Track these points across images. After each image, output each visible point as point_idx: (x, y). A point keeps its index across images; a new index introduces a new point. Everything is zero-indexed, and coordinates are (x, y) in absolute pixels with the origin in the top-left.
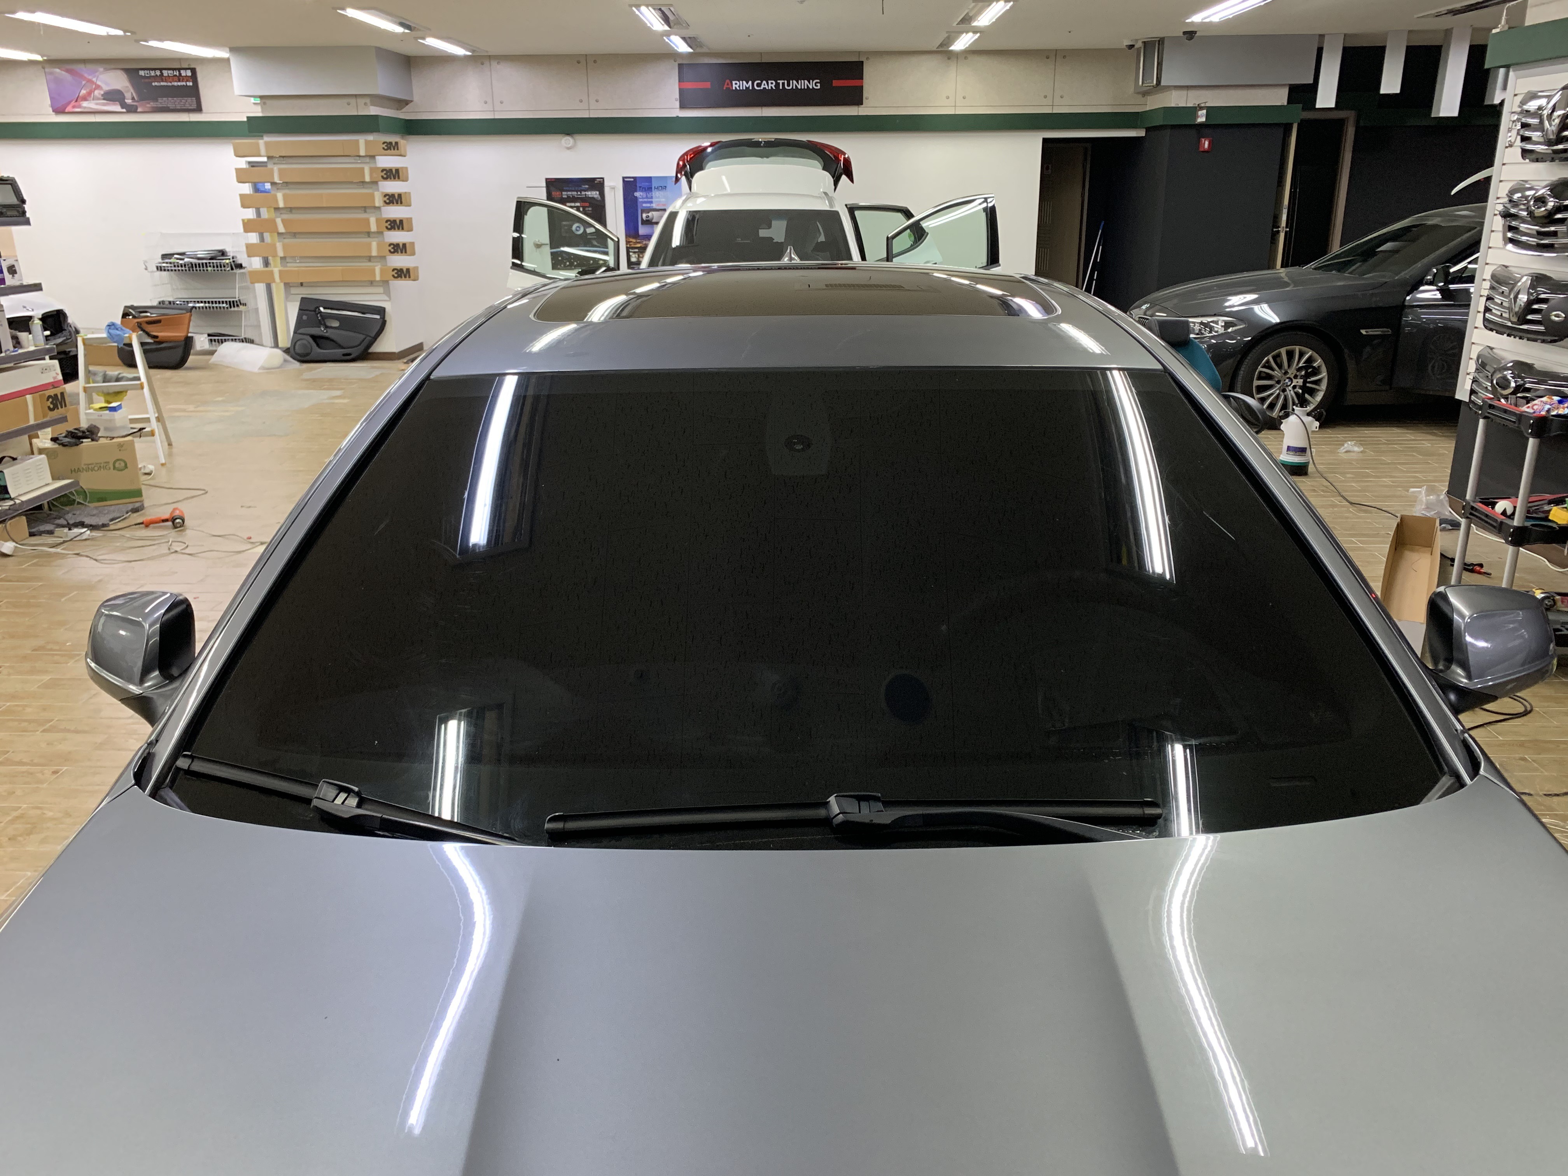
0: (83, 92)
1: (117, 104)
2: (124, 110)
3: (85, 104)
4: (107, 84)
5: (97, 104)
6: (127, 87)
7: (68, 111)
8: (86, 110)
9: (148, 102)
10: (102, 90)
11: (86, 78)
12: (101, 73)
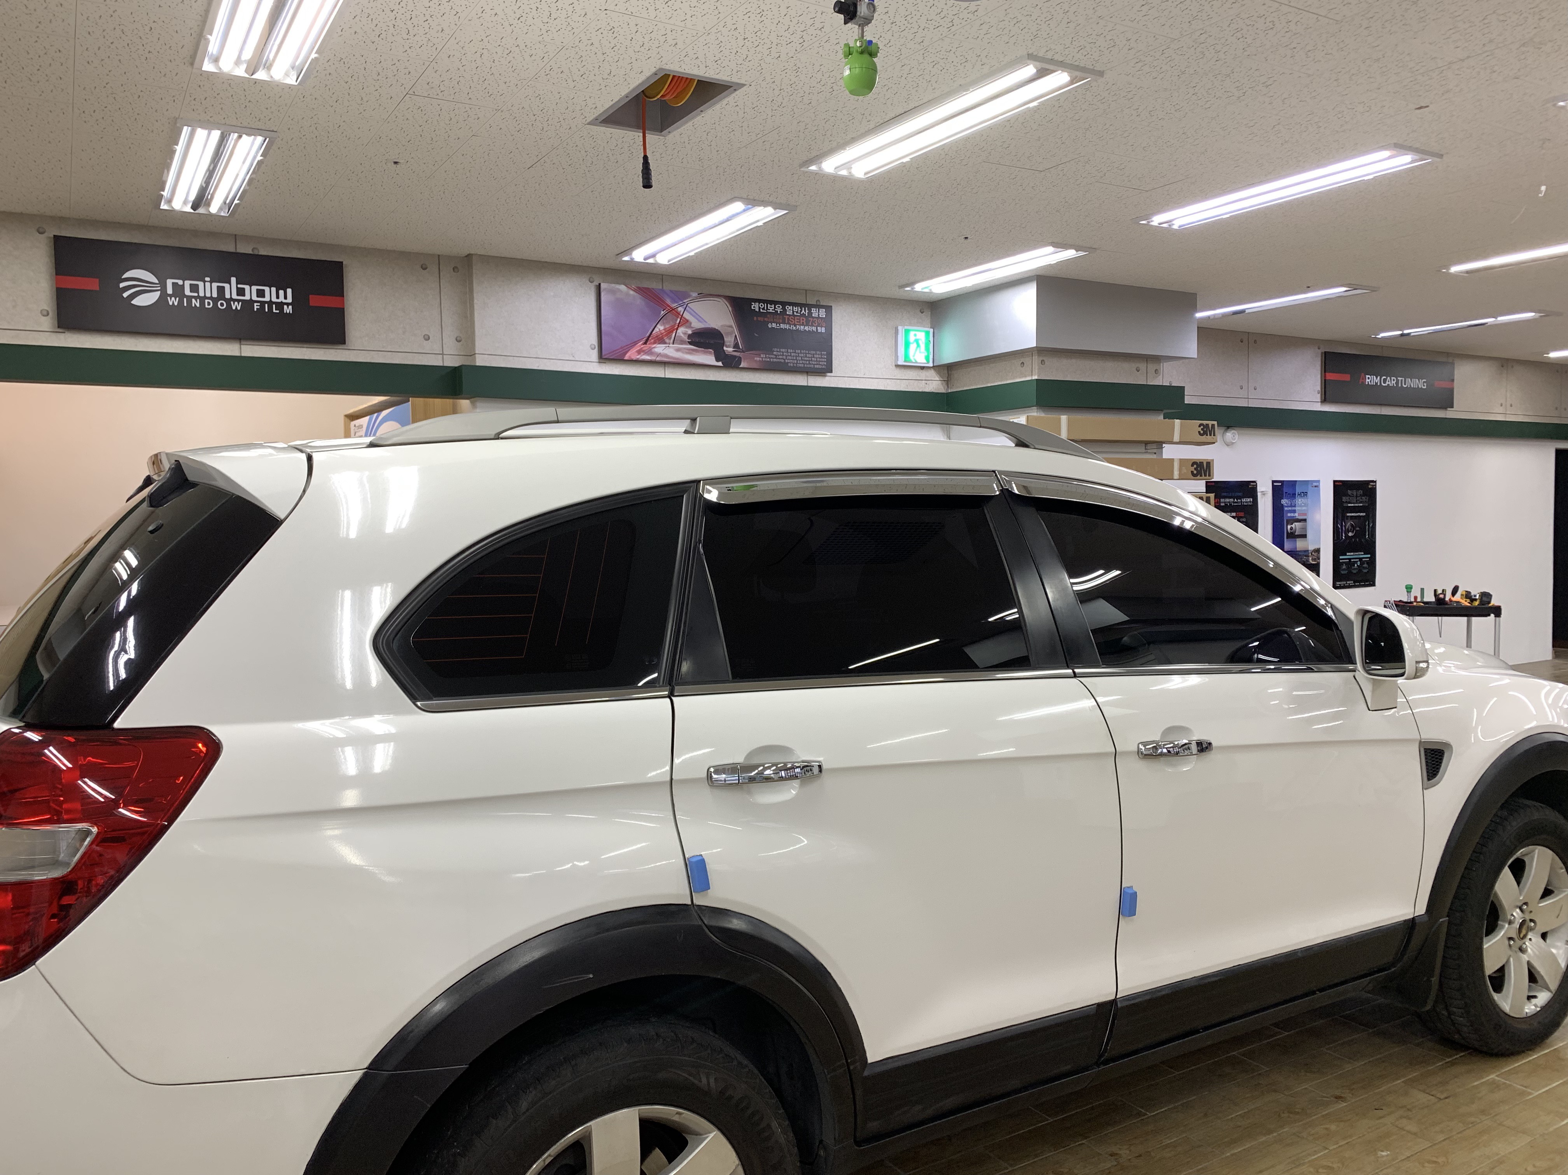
0: (660, 328)
1: (710, 353)
2: (720, 364)
3: (659, 349)
4: (700, 319)
5: (678, 350)
6: (731, 327)
7: (630, 357)
8: (658, 359)
9: (757, 352)
10: (690, 327)
11: (669, 306)
12: (693, 300)
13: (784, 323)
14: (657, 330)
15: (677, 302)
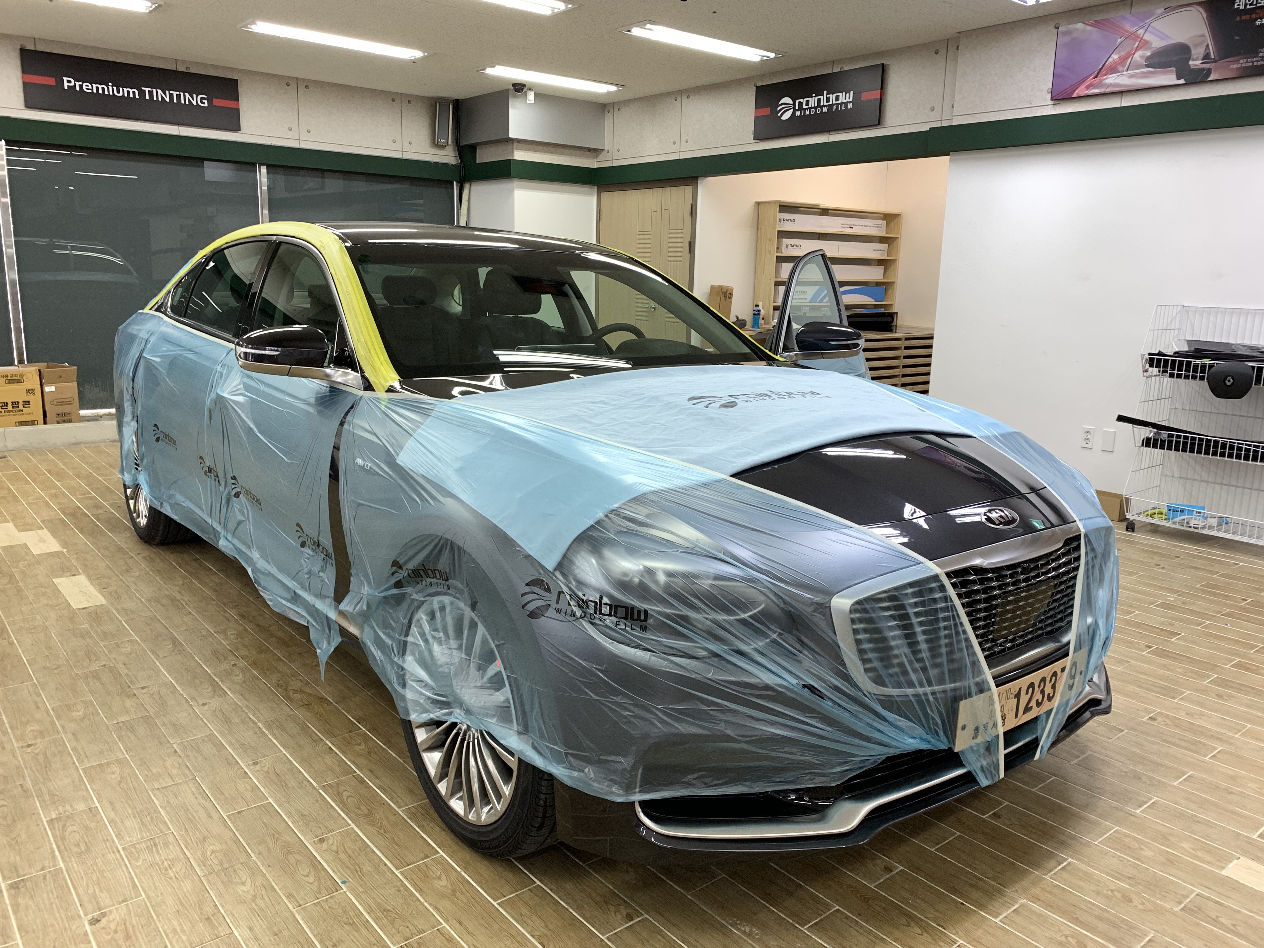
0: (1115, 57)
1: (1171, 72)
2: (1182, 81)
3: (1111, 80)
4: (1162, 36)
5: (1132, 76)
6: (1203, 36)
7: (1078, 94)
8: (1108, 90)
9: (1235, 58)
10: (1150, 48)
11: (1127, 31)
12: (1158, 18)
14: (1111, 60)
15: (1137, 25)
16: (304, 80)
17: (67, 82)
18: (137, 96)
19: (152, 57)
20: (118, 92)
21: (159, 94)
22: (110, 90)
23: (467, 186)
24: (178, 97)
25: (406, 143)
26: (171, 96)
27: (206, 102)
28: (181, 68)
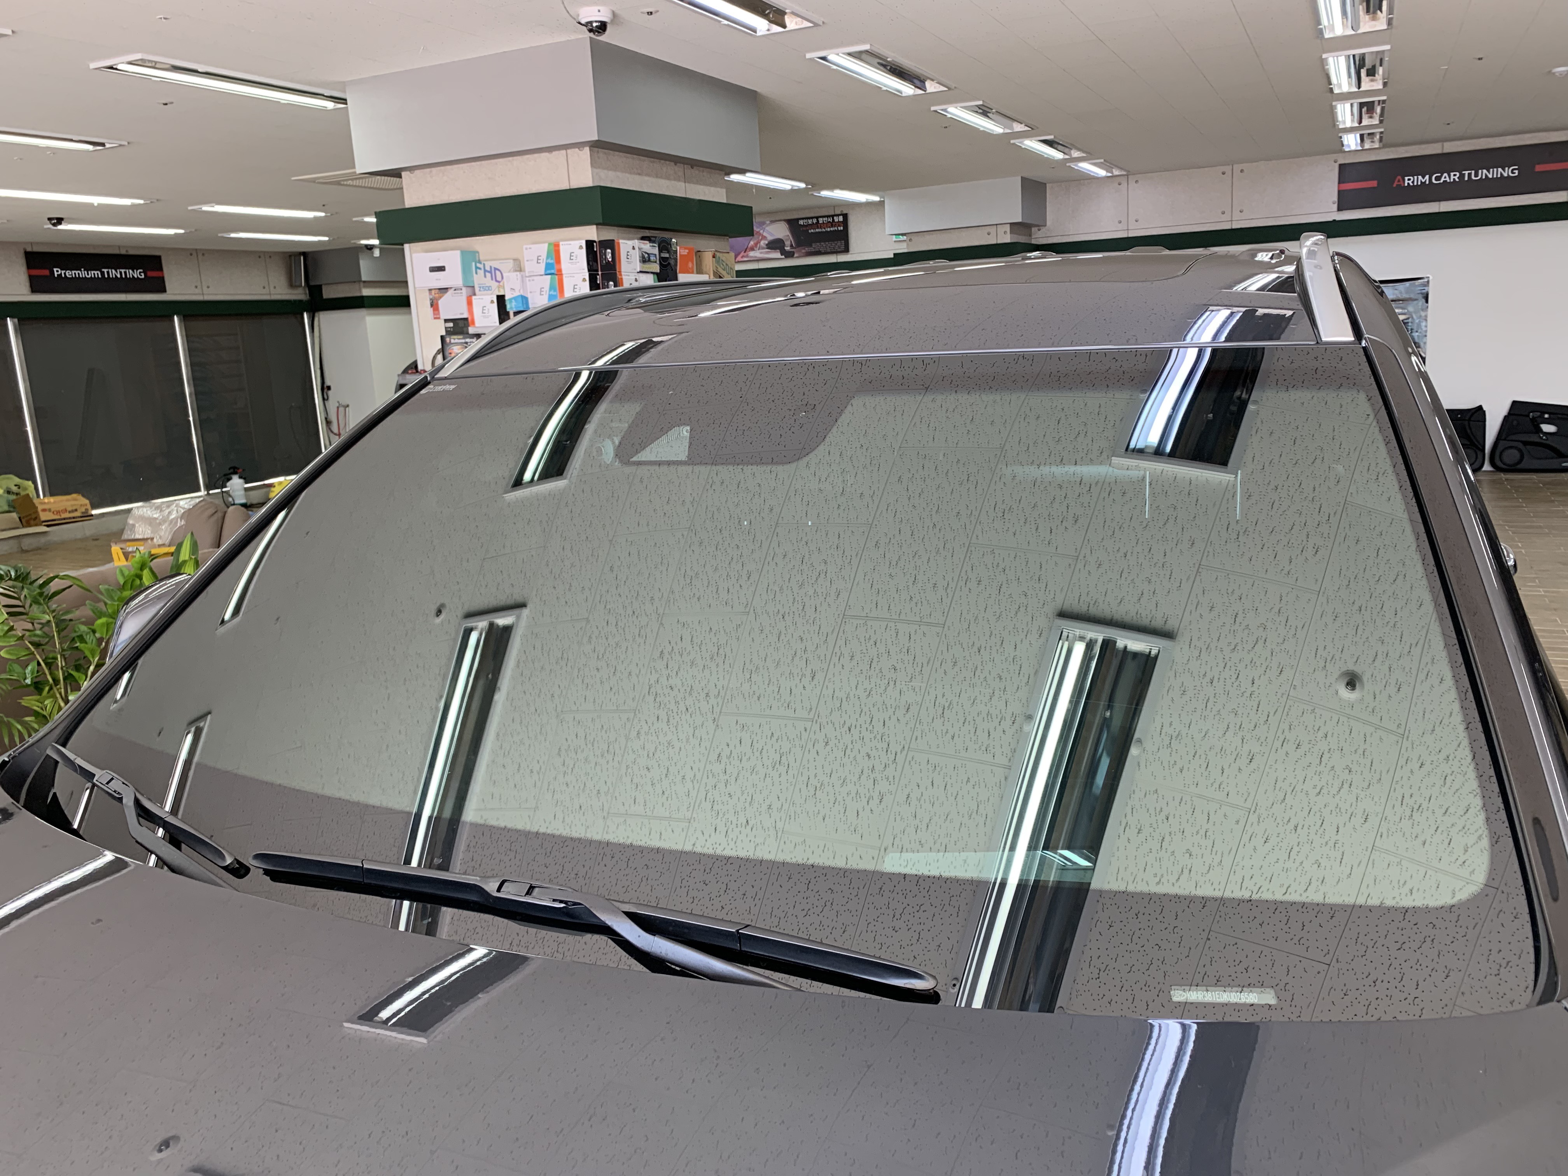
12: (769, 225)
13: (818, 228)
16: (201, 250)
17: (57, 272)
18: (100, 276)
19: (104, 246)
20: (88, 274)
21: (113, 273)
22: (83, 274)
23: (316, 314)
24: (125, 273)
25: (272, 288)
26: (121, 273)
27: (143, 274)
28: (123, 252)
